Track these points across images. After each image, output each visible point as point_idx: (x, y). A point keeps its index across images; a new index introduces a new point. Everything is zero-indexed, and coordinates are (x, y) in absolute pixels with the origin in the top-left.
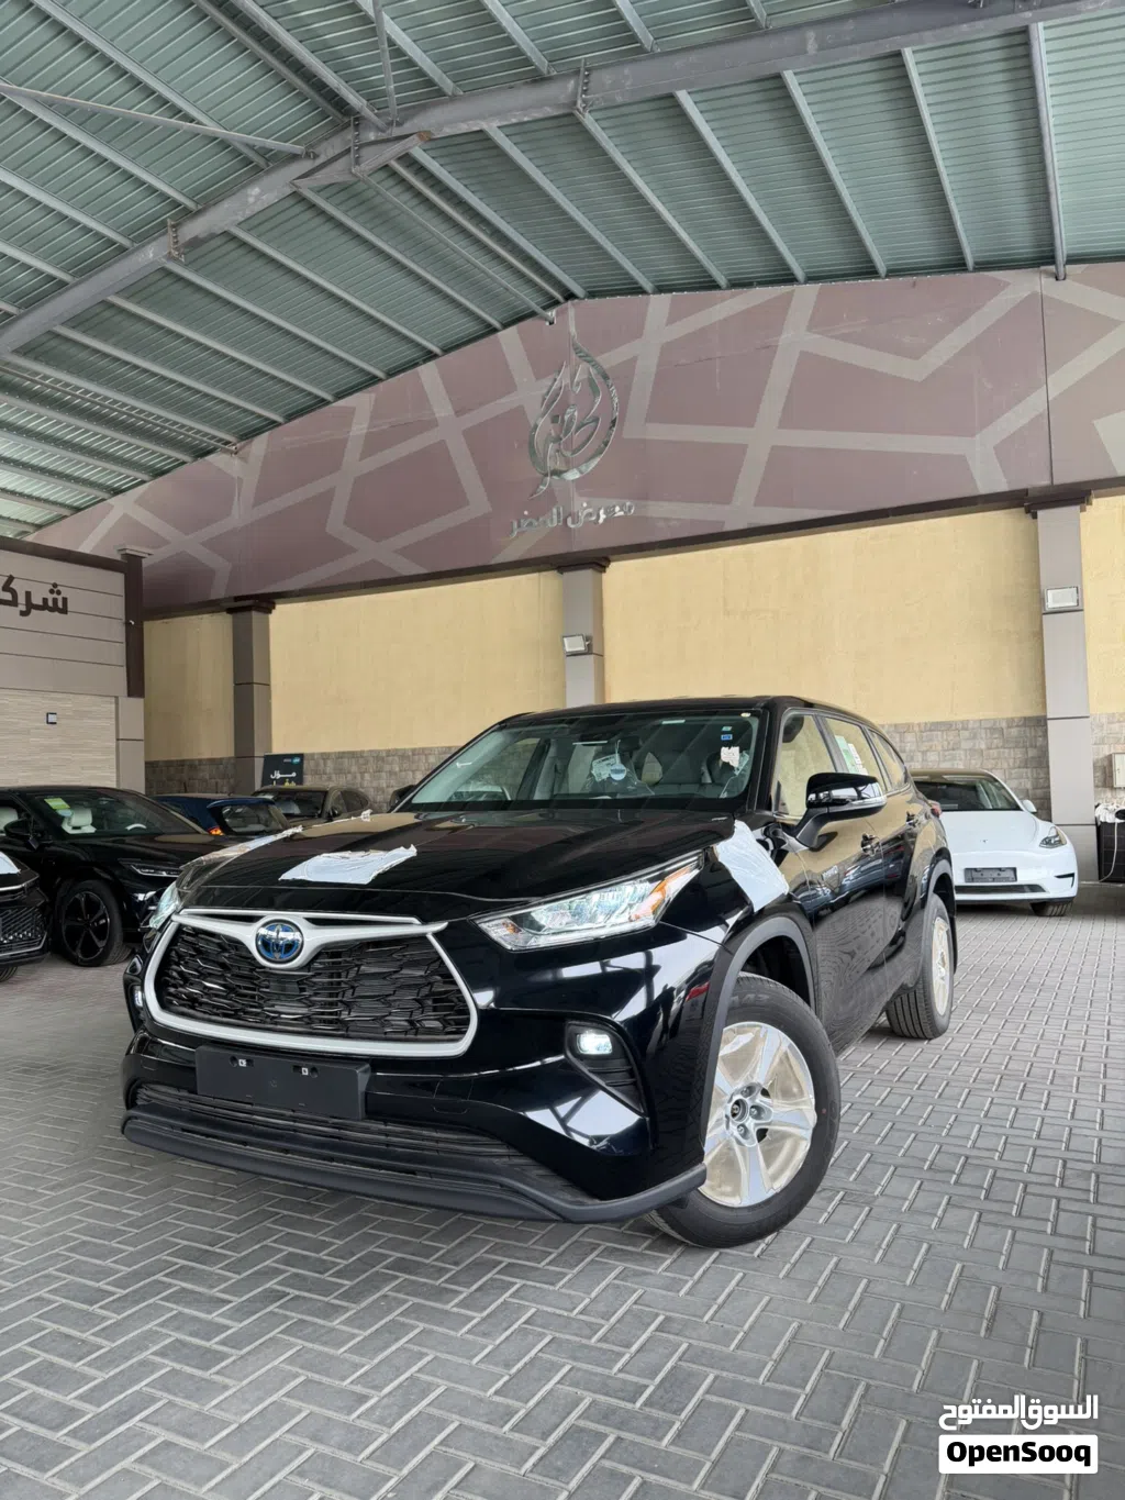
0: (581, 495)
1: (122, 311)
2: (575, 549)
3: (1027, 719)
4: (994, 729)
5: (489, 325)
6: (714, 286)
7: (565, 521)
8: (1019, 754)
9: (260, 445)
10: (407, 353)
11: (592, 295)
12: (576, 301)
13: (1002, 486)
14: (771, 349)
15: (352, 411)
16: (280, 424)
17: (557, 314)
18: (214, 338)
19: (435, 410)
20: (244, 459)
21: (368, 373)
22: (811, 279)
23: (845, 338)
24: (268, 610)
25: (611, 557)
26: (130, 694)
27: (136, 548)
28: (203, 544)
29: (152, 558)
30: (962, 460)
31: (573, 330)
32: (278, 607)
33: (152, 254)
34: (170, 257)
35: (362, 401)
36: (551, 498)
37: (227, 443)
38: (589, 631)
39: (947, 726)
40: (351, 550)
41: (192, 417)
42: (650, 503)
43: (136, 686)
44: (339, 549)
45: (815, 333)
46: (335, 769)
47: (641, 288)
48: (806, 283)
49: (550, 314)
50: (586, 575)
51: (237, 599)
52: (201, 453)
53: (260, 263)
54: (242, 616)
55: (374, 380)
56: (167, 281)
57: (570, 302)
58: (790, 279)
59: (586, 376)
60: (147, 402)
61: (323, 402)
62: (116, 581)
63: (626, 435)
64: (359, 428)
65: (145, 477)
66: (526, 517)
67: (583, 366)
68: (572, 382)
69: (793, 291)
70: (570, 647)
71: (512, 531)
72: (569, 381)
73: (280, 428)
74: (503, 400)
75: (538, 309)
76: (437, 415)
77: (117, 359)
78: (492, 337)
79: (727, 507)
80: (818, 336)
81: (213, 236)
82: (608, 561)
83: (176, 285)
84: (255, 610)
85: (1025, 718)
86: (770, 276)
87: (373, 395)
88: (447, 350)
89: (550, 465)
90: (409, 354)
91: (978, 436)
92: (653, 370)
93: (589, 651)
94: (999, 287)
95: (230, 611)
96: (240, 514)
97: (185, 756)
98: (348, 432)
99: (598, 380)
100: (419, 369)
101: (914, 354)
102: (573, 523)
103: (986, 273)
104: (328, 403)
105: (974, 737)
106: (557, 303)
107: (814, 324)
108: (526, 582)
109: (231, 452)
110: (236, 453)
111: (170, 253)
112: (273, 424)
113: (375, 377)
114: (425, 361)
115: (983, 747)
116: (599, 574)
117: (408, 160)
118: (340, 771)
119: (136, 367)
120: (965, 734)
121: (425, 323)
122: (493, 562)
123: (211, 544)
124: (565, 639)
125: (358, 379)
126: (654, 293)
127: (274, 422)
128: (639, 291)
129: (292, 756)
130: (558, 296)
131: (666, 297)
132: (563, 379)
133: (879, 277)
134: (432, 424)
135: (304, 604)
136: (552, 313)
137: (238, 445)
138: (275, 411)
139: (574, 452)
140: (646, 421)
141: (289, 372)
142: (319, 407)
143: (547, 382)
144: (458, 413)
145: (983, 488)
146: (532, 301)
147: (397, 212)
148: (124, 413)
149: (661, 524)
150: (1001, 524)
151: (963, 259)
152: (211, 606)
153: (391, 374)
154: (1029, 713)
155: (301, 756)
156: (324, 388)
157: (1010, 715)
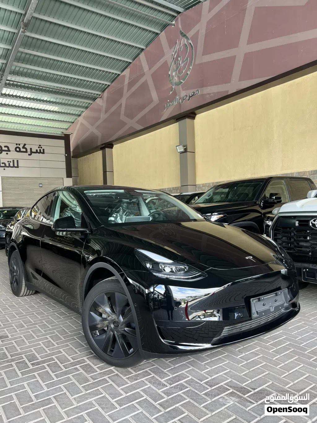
0: (183, 90)
5: (156, 33)
7: (179, 101)
9: (106, 94)
11: (186, 9)
12: (181, 14)
15: (124, 76)
17: (176, 21)
19: (144, 69)
20: (103, 99)
21: (127, 62)
24: (112, 148)
26: (67, 177)
28: (96, 128)
31: (180, 26)
32: (114, 146)
35: (127, 72)
36: (175, 93)
37: (99, 95)
40: (126, 124)
42: (205, 88)
43: (69, 175)
44: (124, 124)
54: (105, 150)
57: (179, 15)
59: (183, 43)
62: (62, 143)
64: (127, 81)
65: (84, 110)
66: (168, 102)
68: (180, 46)
70: (179, 150)
71: (164, 109)
73: (110, 86)
74: (161, 60)
75: (170, 22)
76: (145, 71)
78: (158, 37)
79: (229, 84)
82: (195, 114)
84: (108, 148)
87: (129, 69)
88: (146, 47)
89: (174, 81)
90: (135, 51)
92: (204, 33)
93: (186, 151)
95: (102, 149)
96: (103, 116)
98: (124, 83)
100: (140, 56)
102: (181, 102)
104: (119, 75)
106: (175, 17)
109: (100, 97)
113: (129, 63)
114: (141, 53)
116: (192, 120)
122: (160, 121)
124: (177, 147)
125: (125, 64)
128: (200, 2)
130: (175, 15)
132: (177, 47)
134: (143, 74)
136: (174, 22)
137: (101, 95)
138: (107, 81)
140: (203, 55)
142: (118, 77)
143: (173, 49)
149: (208, 96)
153: (133, 60)
156: (116, 70)
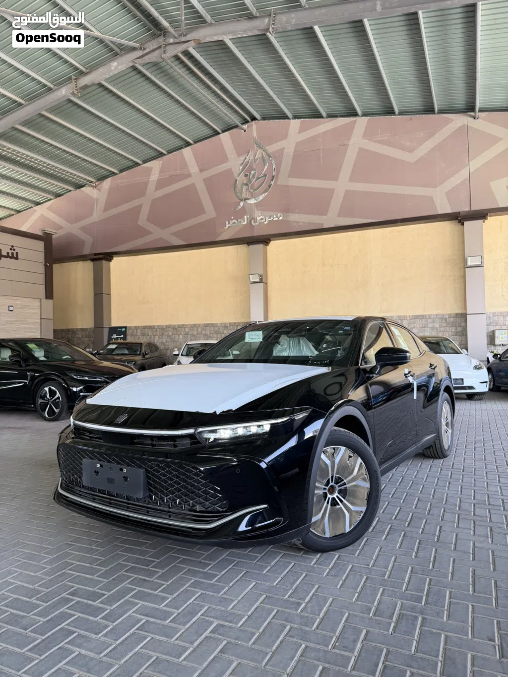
0: (258, 210)
1: (48, 118)
2: (255, 234)
3: (457, 315)
4: (443, 318)
5: (216, 131)
6: (319, 116)
7: (251, 221)
8: (453, 329)
9: (107, 183)
10: (178, 143)
11: (264, 119)
12: (257, 121)
13: (448, 210)
14: (346, 146)
15: (150, 169)
16: (117, 174)
17: (248, 127)
18: (89, 133)
19: (190, 168)
20: (99, 190)
21: (159, 151)
22: (364, 115)
23: (379, 142)
24: (110, 260)
25: (271, 239)
26: (46, 298)
27: (50, 230)
28: (80, 229)
29: (57, 235)
30: (431, 198)
31: (255, 135)
32: (115, 258)
33: (64, 92)
34: (73, 94)
35: (156, 165)
36: (243, 211)
37: (92, 182)
38: (261, 272)
39: (422, 317)
40: (150, 233)
41: (76, 169)
42: (290, 214)
43: (49, 294)
44: (145, 232)
45: (366, 139)
46: (141, 334)
47: (287, 116)
48: (362, 116)
49: (244, 126)
50: (260, 246)
51: (96, 254)
52: (79, 186)
53: (113, 98)
54: (99, 262)
55: (161, 155)
56: (70, 105)
57: (253, 122)
58: (355, 114)
59: (261, 156)
60: (55, 162)
61: (137, 164)
62: (41, 245)
63: (279, 183)
64: (154, 177)
65: (52, 197)
66: (232, 220)
67: (259, 152)
68: (254, 158)
69: (356, 120)
70: (253, 279)
71: (225, 226)
72: (253, 158)
73: (117, 176)
74: (222, 166)
75: (239, 124)
76: (191, 171)
77: (43, 141)
78: (217, 137)
79: (325, 217)
80: (367, 141)
81: (93, 84)
83: (74, 107)
84: (105, 260)
85: (456, 314)
86: (345, 113)
87: (161, 162)
88: (195, 142)
89: (244, 196)
90: (179, 143)
91: (438, 188)
92: (292, 154)
93: (261, 281)
94: (449, 121)
95: (92, 260)
96: (97, 215)
97: (70, 327)
98: (149, 178)
99: (266, 158)
100: (183, 150)
101: (411, 150)
102: (254, 222)
103: (443, 115)
104: (140, 165)
105: (433, 322)
106: (247, 122)
107: (366, 135)
108: (231, 249)
109: (93, 187)
110: (96, 187)
111: (73, 91)
112: (113, 174)
113: (162, 153)
114: (186, 146)
115: (438, 326)
116: (265, 247)
117: (187, 53)
118: (143, 335)
119: (51, 145)
120: (430, 321)
121: (187, 128)
122: (217, 240)
123: (83, 229)
124: (250, 276)
125: (154, 154)
126: (292, 119)
127: (114, 173)
128: (286, 117)
129: (121, 328)
130: (249, 119)
131: (298, 121)
132: (250, 157)
133: (395, 115)
134: (189, 175)
135: (126, 257)
136: (245, 126)
137: (97, 183)
138: (114, 168)
139: (255, 190)
140: (288, 177)
141: (122, 150)
142: (135, 167)
143: (242, 158)
144: (201, 171)
145: (440, 211)
146: (237, 121)
147: (179, 76)
148: (45, 167)
149: (295, 224)
150: (447, 227)
151: (434, 108)
152: (82, 258)
153: (169, 152)
154: (459, 311)
155: (126, 327)
156: (138, 158)
157: (449, 313)
